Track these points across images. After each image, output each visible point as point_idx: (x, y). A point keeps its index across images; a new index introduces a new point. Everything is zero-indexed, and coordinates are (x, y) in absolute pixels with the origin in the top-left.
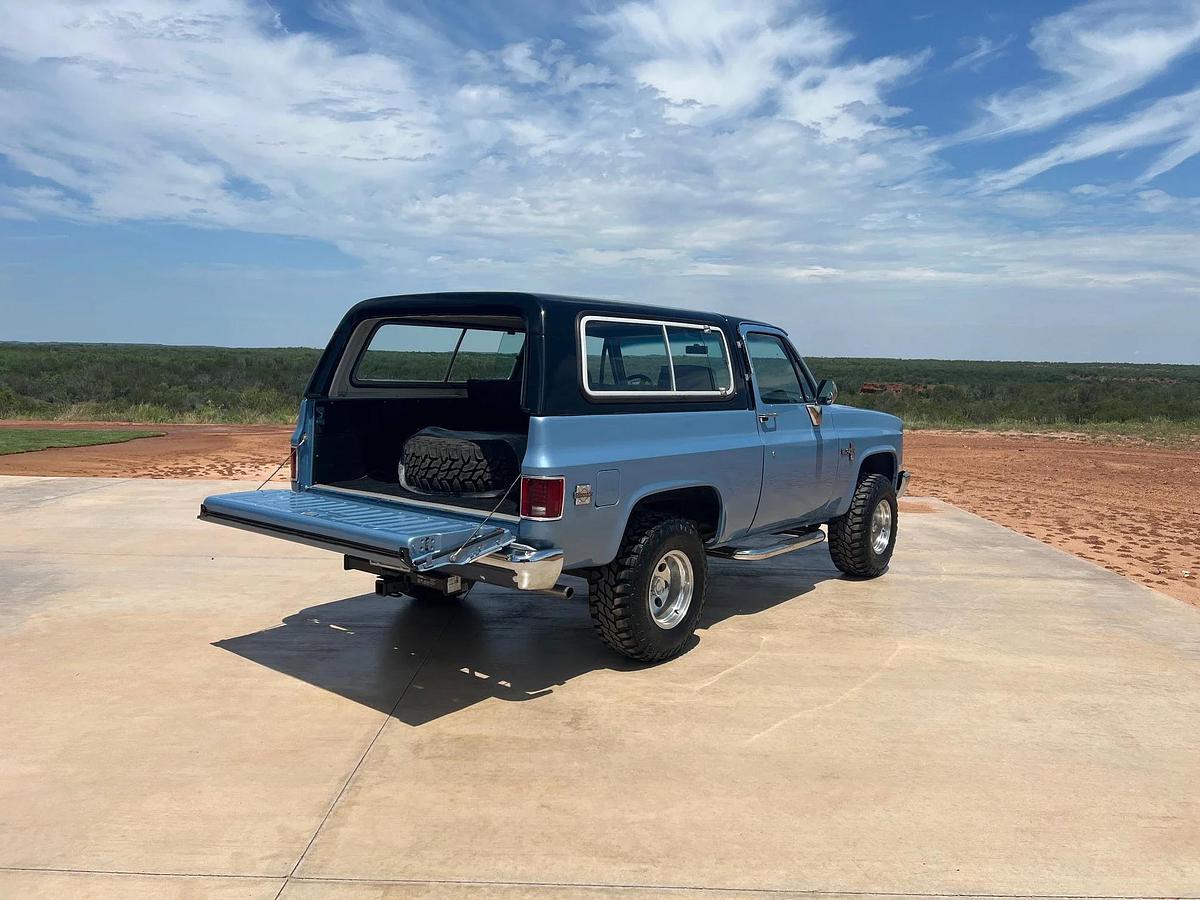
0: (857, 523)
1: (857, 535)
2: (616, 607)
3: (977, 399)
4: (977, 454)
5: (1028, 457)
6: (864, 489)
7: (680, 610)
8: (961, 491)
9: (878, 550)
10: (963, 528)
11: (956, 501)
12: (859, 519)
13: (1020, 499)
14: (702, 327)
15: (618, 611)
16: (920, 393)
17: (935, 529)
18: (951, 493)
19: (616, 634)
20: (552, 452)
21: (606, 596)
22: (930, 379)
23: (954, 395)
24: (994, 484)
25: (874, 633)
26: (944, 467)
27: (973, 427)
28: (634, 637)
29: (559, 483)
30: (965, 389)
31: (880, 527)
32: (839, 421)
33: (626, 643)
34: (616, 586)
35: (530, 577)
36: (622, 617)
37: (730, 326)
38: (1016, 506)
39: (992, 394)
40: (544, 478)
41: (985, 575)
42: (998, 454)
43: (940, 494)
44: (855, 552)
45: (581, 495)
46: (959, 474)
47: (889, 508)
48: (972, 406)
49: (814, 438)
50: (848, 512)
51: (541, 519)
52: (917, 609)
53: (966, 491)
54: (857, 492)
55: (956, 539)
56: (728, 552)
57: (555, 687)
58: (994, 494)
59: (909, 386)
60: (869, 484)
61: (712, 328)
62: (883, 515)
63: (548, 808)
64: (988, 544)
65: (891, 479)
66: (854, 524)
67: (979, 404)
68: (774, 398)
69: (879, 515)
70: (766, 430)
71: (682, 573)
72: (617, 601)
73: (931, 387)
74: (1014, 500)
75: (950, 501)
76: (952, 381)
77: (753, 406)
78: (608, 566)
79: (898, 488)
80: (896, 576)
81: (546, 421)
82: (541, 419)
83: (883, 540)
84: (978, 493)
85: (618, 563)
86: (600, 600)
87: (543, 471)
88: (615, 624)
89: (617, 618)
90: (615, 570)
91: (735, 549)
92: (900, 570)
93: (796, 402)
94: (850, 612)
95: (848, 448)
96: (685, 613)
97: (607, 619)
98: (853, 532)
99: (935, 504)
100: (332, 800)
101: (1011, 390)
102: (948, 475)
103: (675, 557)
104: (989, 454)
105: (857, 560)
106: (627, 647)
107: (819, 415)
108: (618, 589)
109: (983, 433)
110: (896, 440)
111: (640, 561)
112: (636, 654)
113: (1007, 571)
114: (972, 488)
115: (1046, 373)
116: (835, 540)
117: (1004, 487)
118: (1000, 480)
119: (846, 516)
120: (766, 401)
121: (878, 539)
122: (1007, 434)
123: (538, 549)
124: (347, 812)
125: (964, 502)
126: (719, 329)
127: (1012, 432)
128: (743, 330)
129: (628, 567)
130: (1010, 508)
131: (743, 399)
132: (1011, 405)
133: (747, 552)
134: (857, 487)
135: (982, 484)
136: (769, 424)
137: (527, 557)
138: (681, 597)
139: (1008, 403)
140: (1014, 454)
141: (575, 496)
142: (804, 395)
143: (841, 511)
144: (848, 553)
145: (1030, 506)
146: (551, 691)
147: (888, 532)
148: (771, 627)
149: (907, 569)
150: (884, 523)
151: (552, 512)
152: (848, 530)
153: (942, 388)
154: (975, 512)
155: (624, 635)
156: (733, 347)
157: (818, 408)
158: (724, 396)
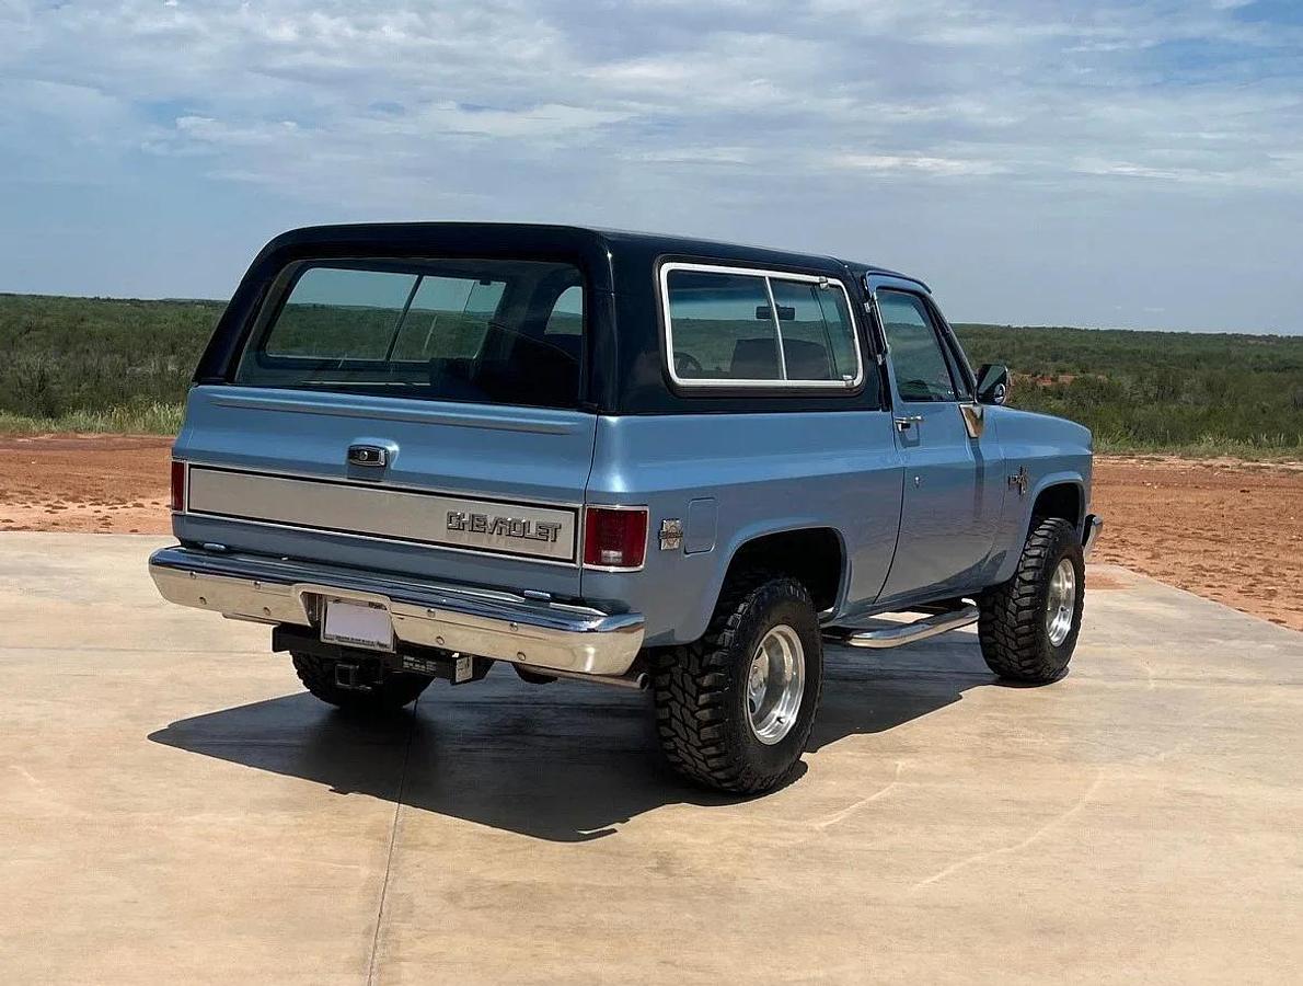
0: (1027, 595)
1: (1026, 614)
2: (703, 707)
3: (1150, 401)
4: (1171, 496)
5: (1257, 502)
6: (1036, 542)
7: (786, 715)
8: (1155, 556)
9: (1055, 639)
10: (1172, 612)
11: (1152, 571)
12: (1030, 589)
13: (1255, 569)
14: (816, 279)
15: (705, 714)
16: (1045, 388)
17: (1130, 614)
18: (1141, 559)
19: (698, 749)
20: (629, 471)
21: (684, 691)
22: (1061, 363)
23: (1107, 393)
24: (1211, 546)
25: (1068, 757)
26: (1120, 519)
27: (1156, 452)
28: (726, 752)
29: (639, 518)
30: (1126, 382)
31: (1057, 602)
32: (1006, 430)
33: (713, 763)
34: (703, 674)
35: (597, 655)
36: (709, 723)
37: (853, 276)
38: (1251, 581)
39: (1175, 394)
40: (618, 507)
41: (1220, 681)
42: (1206, 496)
43: (1122, 560)
44: (1021, 640)
45: (668, 535)
46: (1146, 530)
47: (1071, 573)
48: (1139, 414)
49: (971, 457)
50: (1014, 577)
51: (612, 569)
52: (1125, 727)
53: (1165, 557)
54: (1027, 547)
55: (1163, 628)
56: (845, 634)
57: (616, 826)
58: (1211, 562)
59: (1027, 376)
60: (1045, 533)
61: (832, 281)
62: (1064, 584)
63: (673, 963)
64: (1216, 635)
65: (1075, 524)
66: (1022, 596)
67: (1154, 408)
68: (917, 392)
69: (1056, 585)
70: (906, 444)
71: (788, 660)
72: (703, 698)
73: (1066, 379)
74: (1245, 570)
75: (1141, 571)
76: (1102, 367)
77: (887, 404)
78: (689, 647)
79: (1084, 543)
80: (1083, 681)
81: (624, 422)
82: (613, 420)
83: (1061, 624)
84: (1185, 559)
85: (706, 644)
86: (674, 698)
87: (617, 497)
88: (698, 734)
89: (701, 724)
90: (699, 653)
91: (851, 630)
92: (1085, 672)
93: (941, 399)
94: (1025, 730)
95: (1018, 473)
96: (793, 721)
97: (685, 725)
98: (1020, 608)
99: (1121, 575)
100: (366, 955)
101: (1209, 386)
102: (1128, 530)
103: (779, 637)
104: (1190, 498)
105: (1026, 653)
106: (714, 770)
107: (978, 421)
108: (707, 681)
109: (1173, 462)
110: (1083, 463)
111: (737, 639)
112: (726, 781)
113: (1253, 675)
114: (1173, 552)
115: (1272, 357)
116: (991, 622)
117: (1226, 551)
118: (1216, 540)
119: (1009, 584)
120: (906, 398)
121: (1055, 622)
122: (1217, 463)
123: (610, 614)
124: (397, 968)
125: (1165, 573)
126: (841, 284)
127: (1221, 461)
128: (872, 283)
129: (720, 648)
130: (1242, 583)
131: (875, 394)
132: (1211, 412)
133: (869, 635)
134: (1028, 539)
135: (1187, 544)
136: (911, 434)
137: (593, 625)
138: (786, 695)
139: (1203, 410)
140: (1233, 497)
141: (660, 536)
142: (955, 390)
143: (1002, 576)
144: (1012, 645)
145: (1274, 579)
146: (615, 831)
147: (1070, 611)
148: (907, 750)
149: (1098, 672)
150: (1063, 596)
151: (630, 559)
152: (1012, 606)
153: (1085, 382)
154: (1185, 588)
155: (712, 750)
156: (859, 310)
157: (977, 410)
158: (850, 389)
